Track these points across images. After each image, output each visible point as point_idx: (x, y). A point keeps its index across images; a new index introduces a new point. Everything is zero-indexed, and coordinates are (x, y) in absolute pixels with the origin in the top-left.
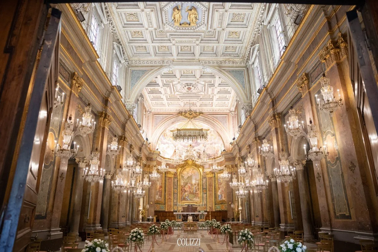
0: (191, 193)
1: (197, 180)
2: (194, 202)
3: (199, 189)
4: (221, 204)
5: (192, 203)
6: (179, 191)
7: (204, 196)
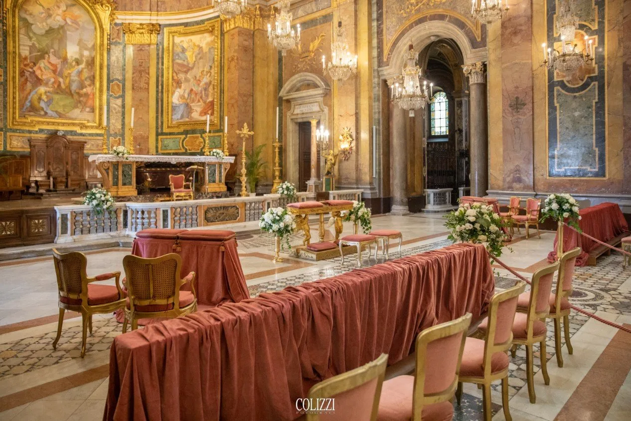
0: (59, 90)
1: (86, 49)
2: (74, 124)
3: (92, 79)
4: (186, 133)
5: (69, 124)
6: (14, 78)
7: (112, 105)
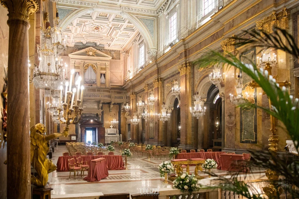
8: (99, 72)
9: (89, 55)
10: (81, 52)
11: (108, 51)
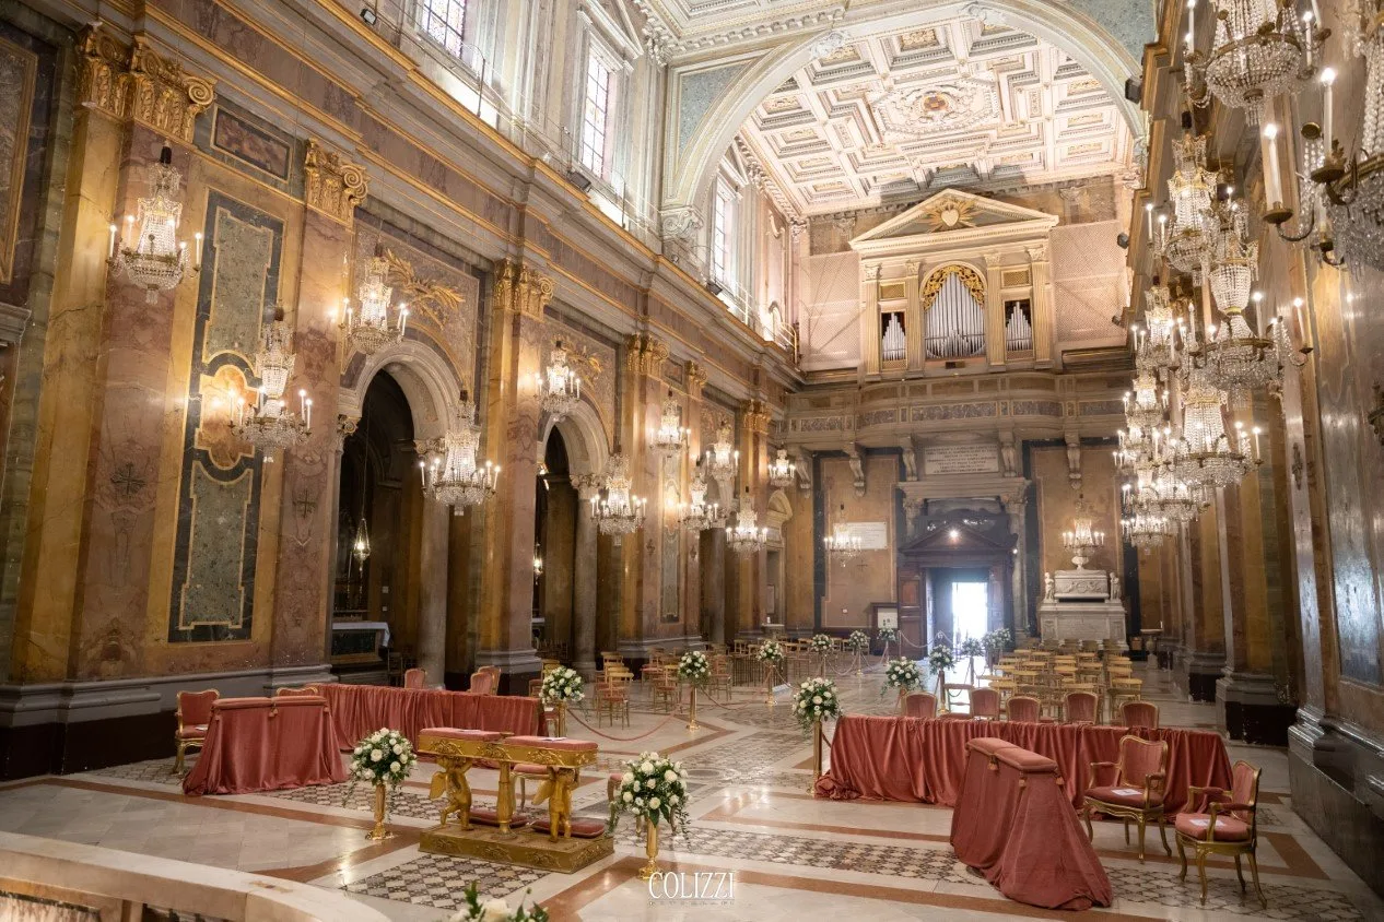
8: (997, 295)
9: (941, 229)
10: (905, 221)
11: (1051, 190)
